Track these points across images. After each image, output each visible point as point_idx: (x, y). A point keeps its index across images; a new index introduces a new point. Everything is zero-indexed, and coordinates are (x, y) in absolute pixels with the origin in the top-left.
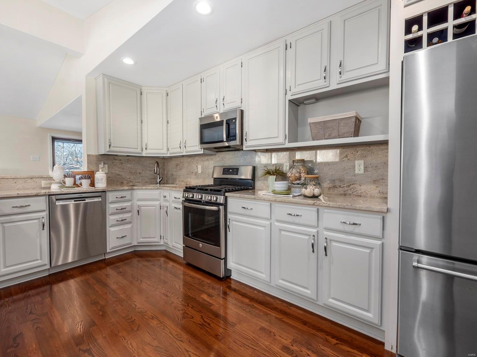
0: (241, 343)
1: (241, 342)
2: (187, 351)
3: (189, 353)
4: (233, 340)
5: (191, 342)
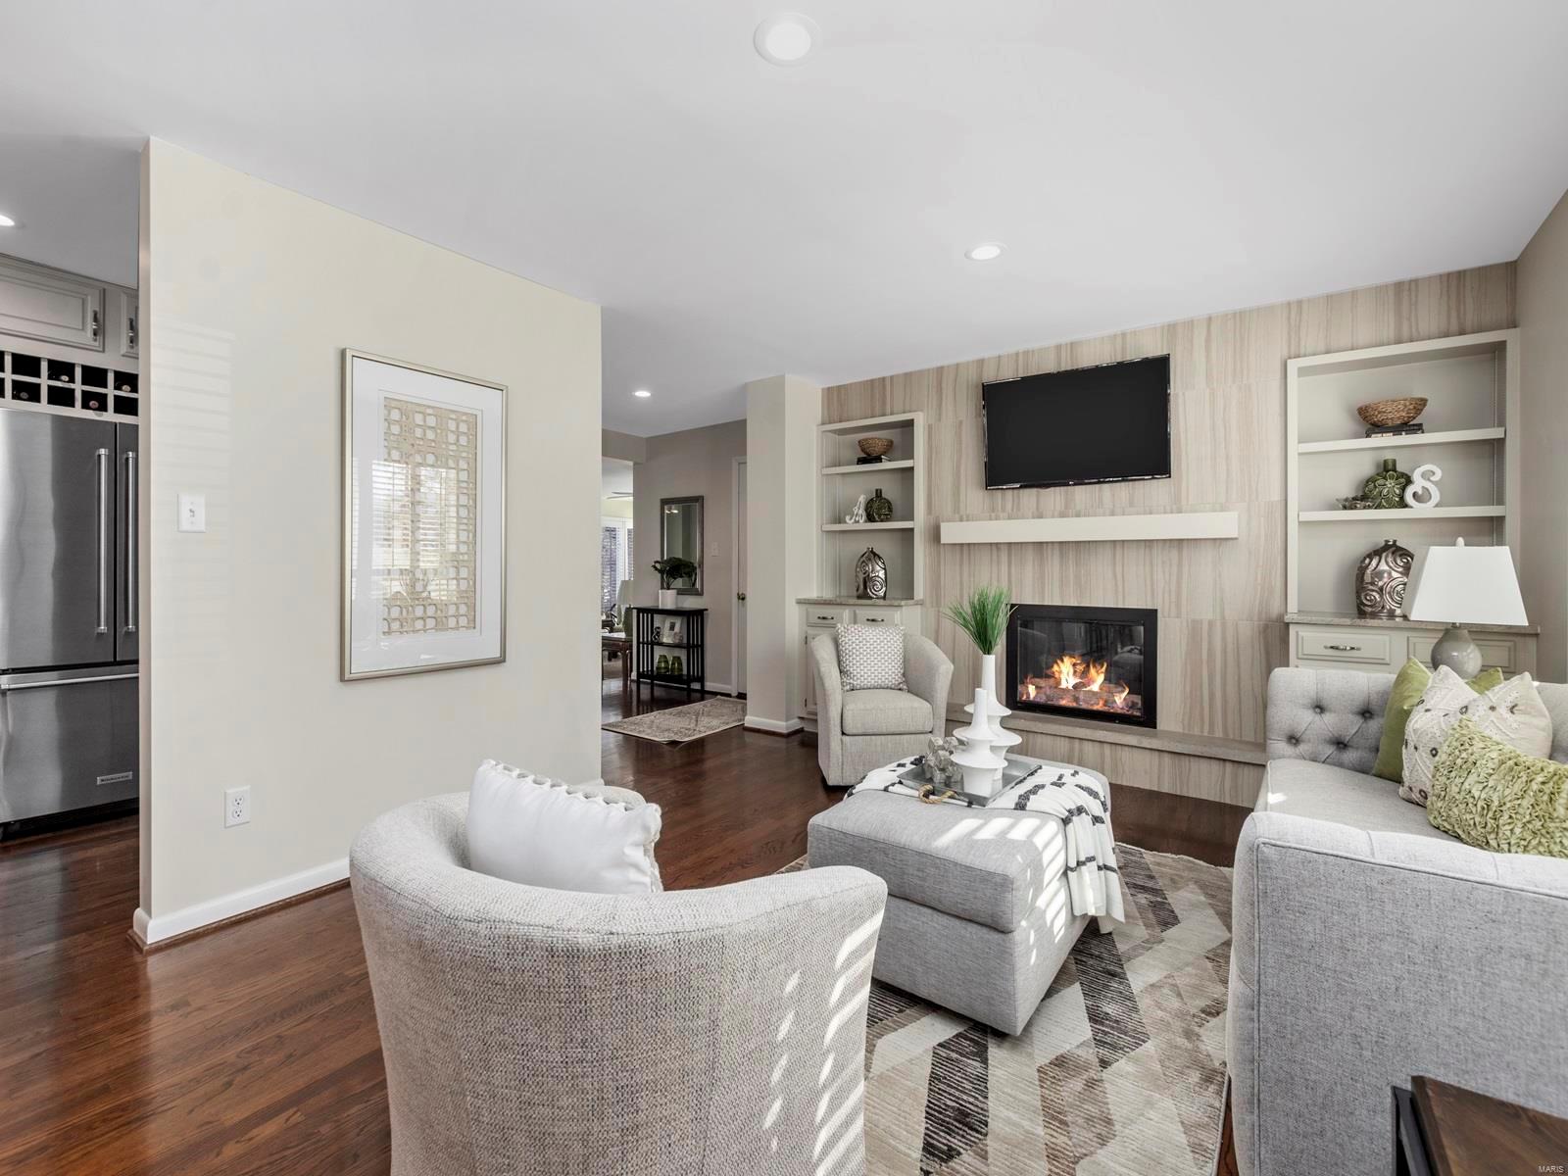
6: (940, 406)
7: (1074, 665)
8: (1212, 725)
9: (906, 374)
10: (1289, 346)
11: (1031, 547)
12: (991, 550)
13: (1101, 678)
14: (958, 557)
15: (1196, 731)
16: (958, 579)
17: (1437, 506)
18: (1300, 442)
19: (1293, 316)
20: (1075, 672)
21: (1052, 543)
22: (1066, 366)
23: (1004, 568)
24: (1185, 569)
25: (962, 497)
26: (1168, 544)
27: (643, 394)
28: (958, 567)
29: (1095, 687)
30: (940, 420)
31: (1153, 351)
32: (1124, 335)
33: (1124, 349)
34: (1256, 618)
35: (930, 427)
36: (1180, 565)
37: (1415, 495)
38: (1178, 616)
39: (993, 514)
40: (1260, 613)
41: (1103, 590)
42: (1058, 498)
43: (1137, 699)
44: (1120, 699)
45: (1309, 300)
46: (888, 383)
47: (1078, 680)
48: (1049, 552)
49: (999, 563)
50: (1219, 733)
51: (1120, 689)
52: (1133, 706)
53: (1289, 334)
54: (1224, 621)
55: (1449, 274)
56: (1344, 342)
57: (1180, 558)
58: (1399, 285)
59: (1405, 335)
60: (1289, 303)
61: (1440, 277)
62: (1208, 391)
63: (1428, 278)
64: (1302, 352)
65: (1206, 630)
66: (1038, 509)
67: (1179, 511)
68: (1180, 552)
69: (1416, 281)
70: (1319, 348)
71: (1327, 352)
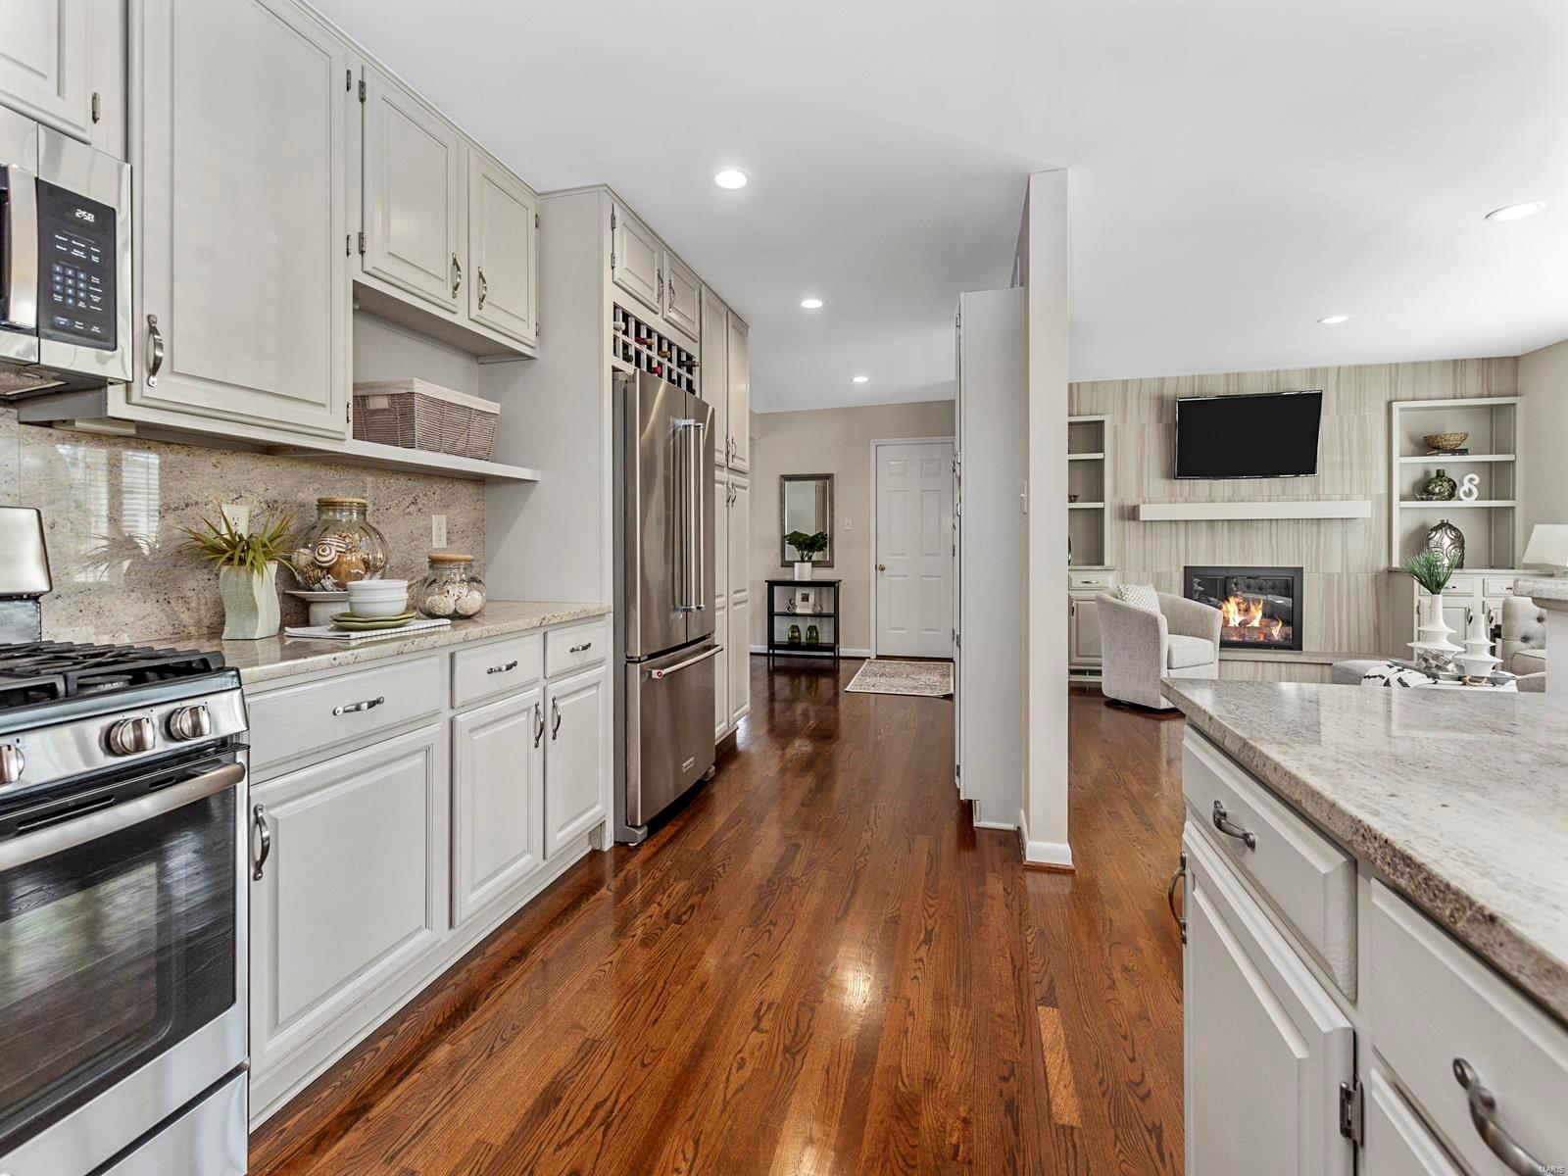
0: (654, 1010)
1: (652, 1010)
2: (726, 1103)
3: (728, 1098)
4: (650, 1027)
5: (690, 1114)
6: (1125, 411)
7: (1238, 604)
8: (1340, 645)
9: (1093, 383)
10: (1390, 394)
11: (1204, 524)
12: (1171, 528)
13: (1259, 614)
14: (1141, 532)
15: (1330, 650)
16: (1141, 547)
17: (1476, 500)
18: (1401, 456)
19: (1393, 373)
20: (1239, 610)
21: (1223, 520)
22: (1233, 391)
23: (1182, 540)
24: (1322, 540)
25: (1145, 485)
26: (1310, 522)
27: (861, 380)
28: (1141, 541)
29: (1256, 623)
30: (1124, 423)
31: (1300, 386)
32: (1278, 372)
33: (1278, 383)
34: (1369, 571)
35: (1116, 427)
36: (1319, 536)
37: (1465, 492)
38: (1317, 572)
39: (1172, 499)
40: (1372, 568)
41: (1261, 554)
42: (1226, 486)
43: (1289, 630)
44: (1277, 631)
45: (1403, 364)
46: (1075, 388)
47: (1242, 618)
48: (1226, 533)
49: (1177, 536)
50: (1345, 649)
51: (1275, 623)
52: (1286, 638)
53: (1391, 383)
54: (1348, 573)
55: (1483, 359)
56: (1424, 394)
57: (1319, 532)
58: (1455, 361)
59: (1459, 394)
60: (1390, 365)
61: (1478, 359)
62: (1337, 418)
63: (1472, 360)
64: (1399, 398)
65: (1336, 580)
66: (1210, 495)
67: (1319, 500)
68: (1319, 526)
69: (1465, 360)
70: (1410, 396)
71: (1414, 400)
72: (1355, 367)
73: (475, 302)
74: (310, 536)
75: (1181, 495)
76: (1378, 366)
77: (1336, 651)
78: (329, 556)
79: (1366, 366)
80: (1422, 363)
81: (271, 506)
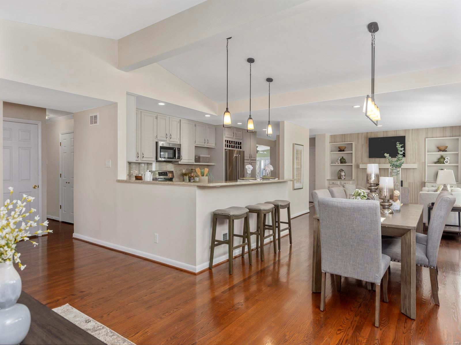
6: (358, 141)
8: (412, 201)
9: (350, 134)
10: (426, 136)
14: (362, 171)
16: (362, 175)
17: (449, 164)
18: (428, 152)
19: (427, 130)
25: (364, 159)
26: (405, 169)
30: (358, 144)
32: (396, 131)
33: (396, 134)
34: (420, 182)
35: (356, 145)
36: (407, 173)
37: (446, 162)
38: (407, 182)
39: (370, 163)
42: (384, 160)
46: (346, 135)
48: (383, 171)
53: (426, 134)
54: (415, 182)
55: (451, 127)
56: (435, 136)
57: (407, 172)
58: (443, 127)
59: (444, 136)
60: (426, 128)
61: (450, 127)
62: (412, 142)
63: (448, 127)
64: (428, 137)
65: (411, 184)
66: (379, 162)
67: (407, 163)
68: (407, 170)
69: (446, 127)
70: (431, 137)
71: (432, 138)
72: (417, 129)
73: (207, 143)
74: (191, 173)
75: (372, 162)
76: (423, 129)
77: (411, 202)
78: (192, 175)
79: (419, 129)
80: (434, 128)
81: (187, 169)
